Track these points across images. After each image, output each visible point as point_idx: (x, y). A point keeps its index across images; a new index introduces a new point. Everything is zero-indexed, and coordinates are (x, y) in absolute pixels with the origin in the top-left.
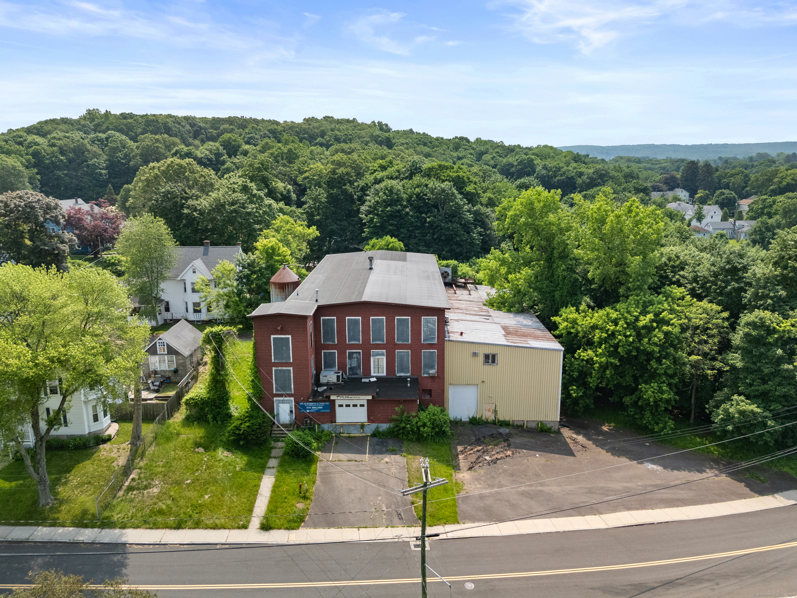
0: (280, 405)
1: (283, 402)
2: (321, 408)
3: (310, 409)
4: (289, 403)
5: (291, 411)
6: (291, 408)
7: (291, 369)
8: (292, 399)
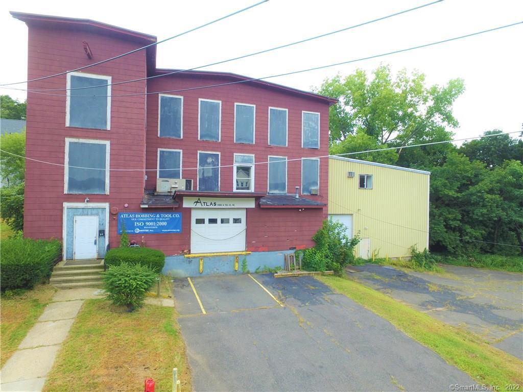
0: (77, 218)
1: (84, 212)
2: (165, 224)
3: (140, 228)
4: (97, 214)
5: (102, 233)
6: (101, 224)
7: (107, 143)
8: (106, 205)
